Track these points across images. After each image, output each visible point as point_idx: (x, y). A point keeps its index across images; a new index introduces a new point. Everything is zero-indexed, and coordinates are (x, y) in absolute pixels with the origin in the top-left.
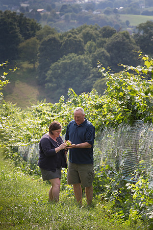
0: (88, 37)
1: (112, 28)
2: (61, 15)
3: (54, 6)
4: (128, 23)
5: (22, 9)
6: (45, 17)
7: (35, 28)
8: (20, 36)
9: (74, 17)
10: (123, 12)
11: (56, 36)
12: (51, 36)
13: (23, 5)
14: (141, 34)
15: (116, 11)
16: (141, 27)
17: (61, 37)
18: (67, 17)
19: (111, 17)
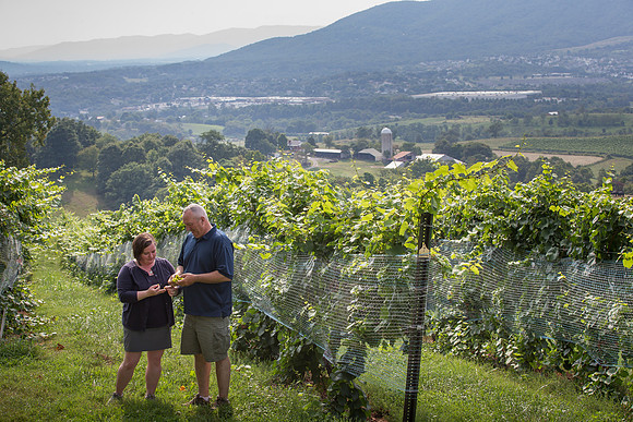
0: (149, 145)
1: (175, 137)
2: (122, 123)
3: (114, 114)
4: (190, 131)
5: (81, 116)
6: (106, 125)
7: (94, 135)
8: (79, 144)
9: (135, 125)
10: (186, 121)
11: (117, 144)
12: (111, 144)
13: (82, 112)
14: (204, 143)
15: (178, 120)
16: (204, 137)
17: (122, 146)
18: (128, 125)
19: (174, 126)
